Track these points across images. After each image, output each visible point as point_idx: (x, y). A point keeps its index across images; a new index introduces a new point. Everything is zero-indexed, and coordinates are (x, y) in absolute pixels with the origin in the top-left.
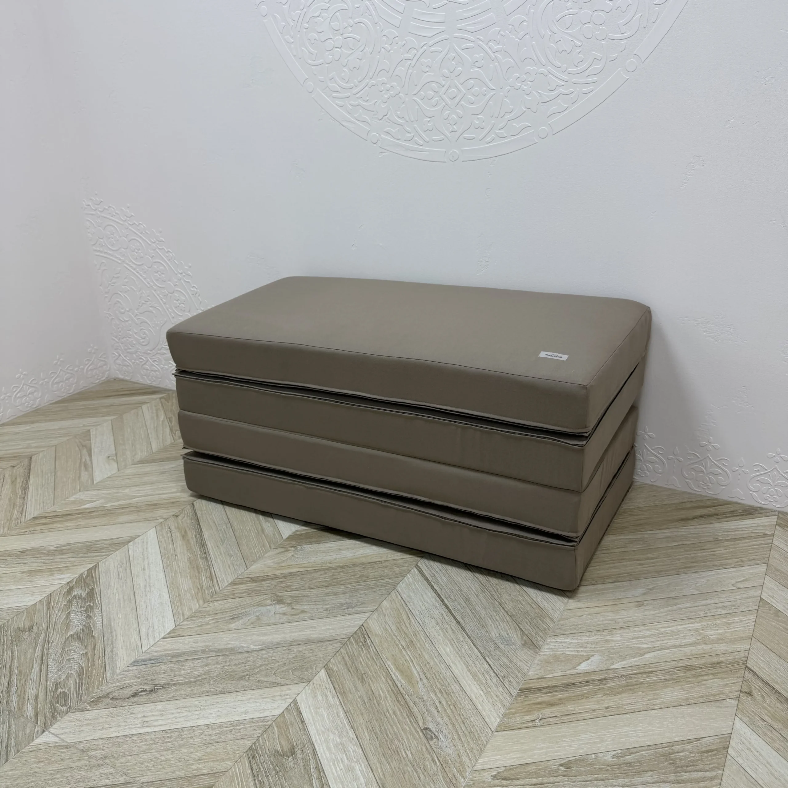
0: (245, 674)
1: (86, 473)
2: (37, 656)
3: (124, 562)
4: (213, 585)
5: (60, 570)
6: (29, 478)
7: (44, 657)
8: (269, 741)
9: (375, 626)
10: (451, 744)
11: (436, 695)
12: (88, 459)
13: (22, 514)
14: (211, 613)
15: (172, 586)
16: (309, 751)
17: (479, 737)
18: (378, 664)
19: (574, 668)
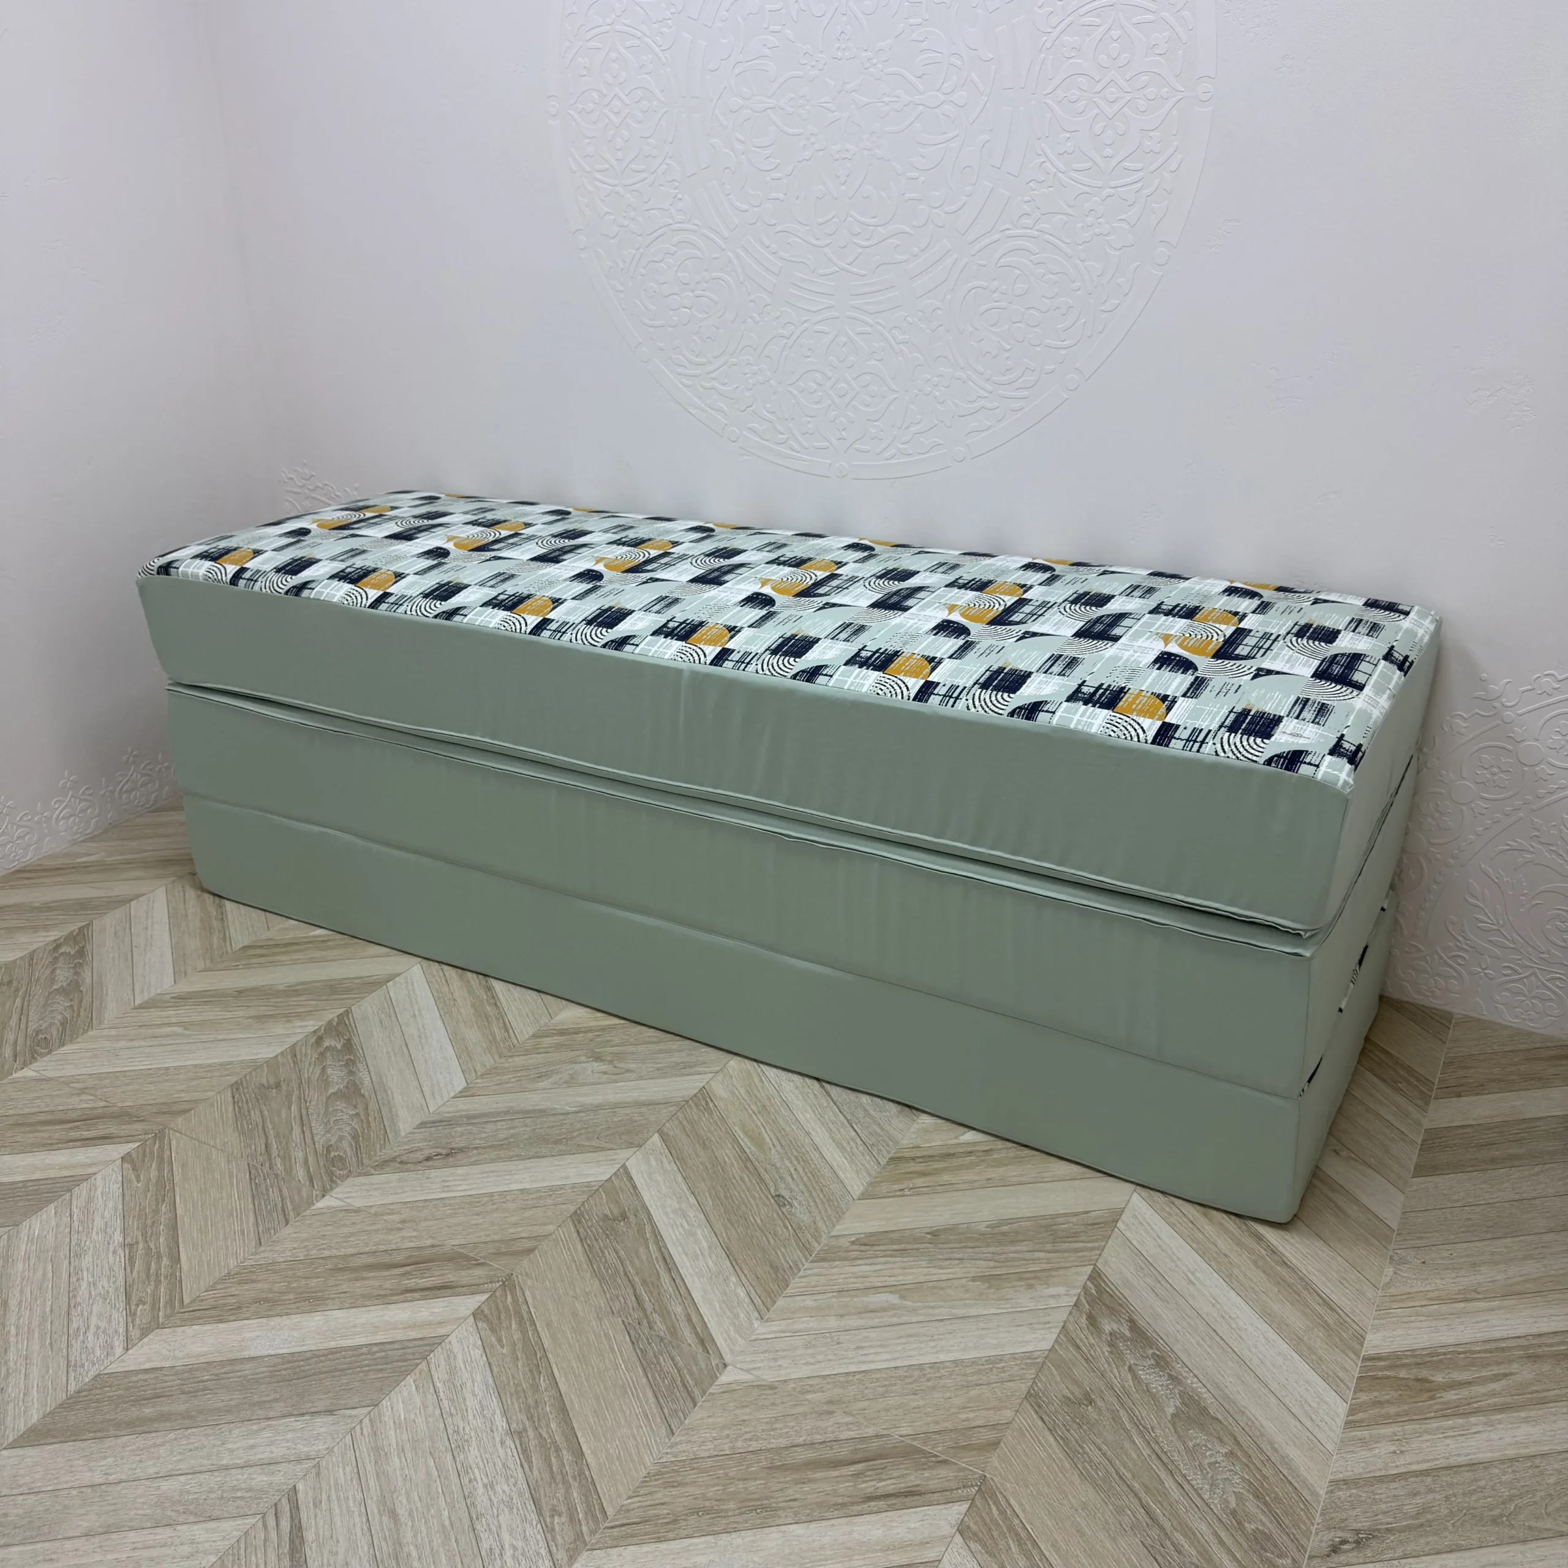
0: (561, 1137)
2: (295, 1117)
3: (386, 1006)
4: (510, 1038)
8: (596, 1206)
9: (719, 1089)
10: (807, 1212)
11: (791, 1162)
13: (225, 940)
14: (511, 1069)
15: (456, 1039)
16: (644, 1216)
17: (839, 1204)
18: (723, 1130)
19: (957, 1138)
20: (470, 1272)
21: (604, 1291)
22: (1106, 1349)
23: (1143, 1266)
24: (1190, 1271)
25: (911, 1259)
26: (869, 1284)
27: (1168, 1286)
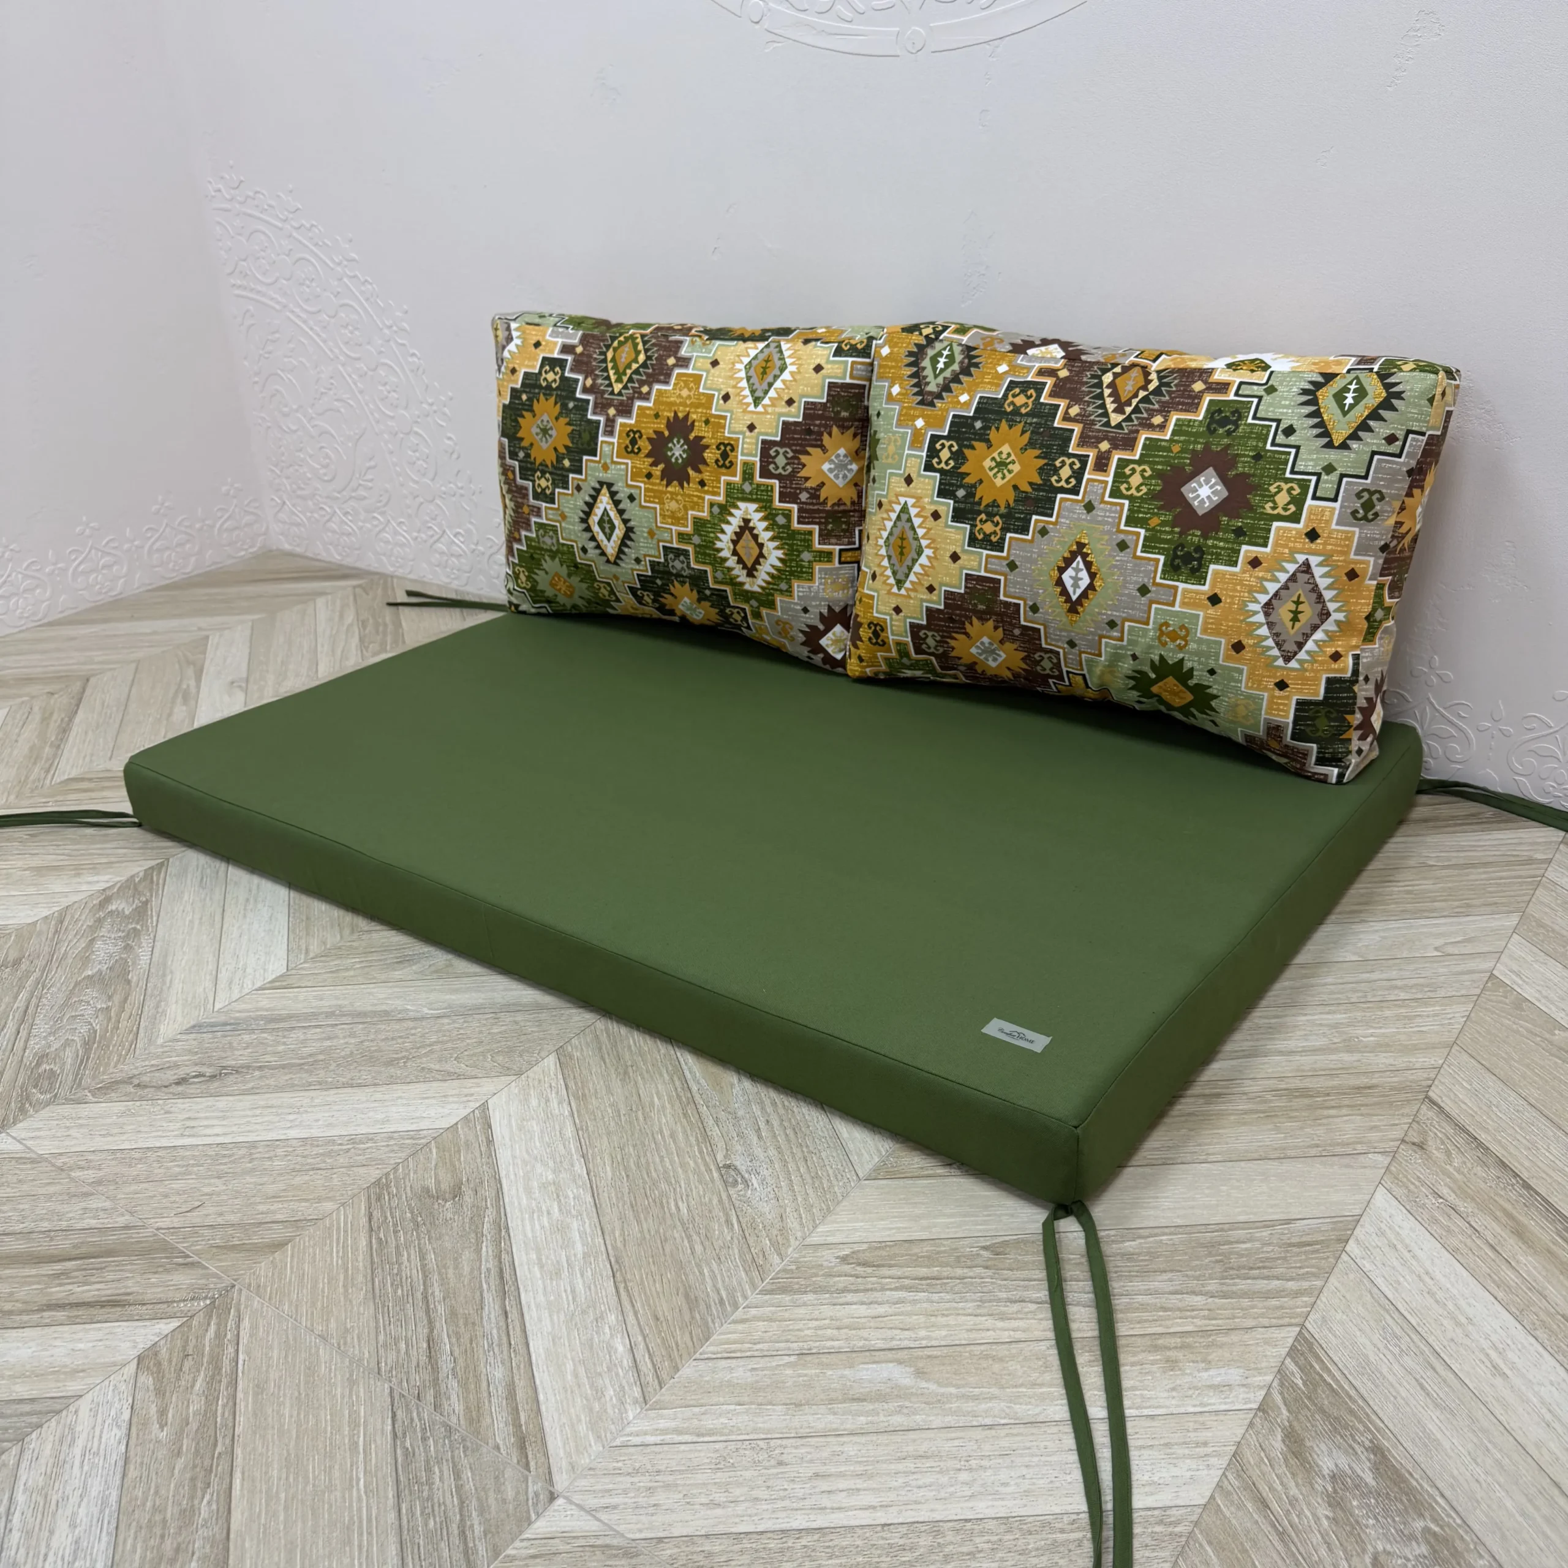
0: (400, 1056)
1: (184, 708)
2: (18, 1008)
5: (95, 868)
6: (76, 712)
7: (30, 1011)
8: (415, 1172)
10: (772, 1196)
11: (763, 1109)
12: (192, 683)
13: (48, 771)
14: (360, 950)
16: (488, 1192)
17: (831, 1186)
20: (166, 1277)
21: (377, 1327)
22: (1324, 1511)
23: (1398, 1331)
24: (1495, 1347)
25: (948, 1297)
26: (861, 1343)
27: (1450, 1376)
